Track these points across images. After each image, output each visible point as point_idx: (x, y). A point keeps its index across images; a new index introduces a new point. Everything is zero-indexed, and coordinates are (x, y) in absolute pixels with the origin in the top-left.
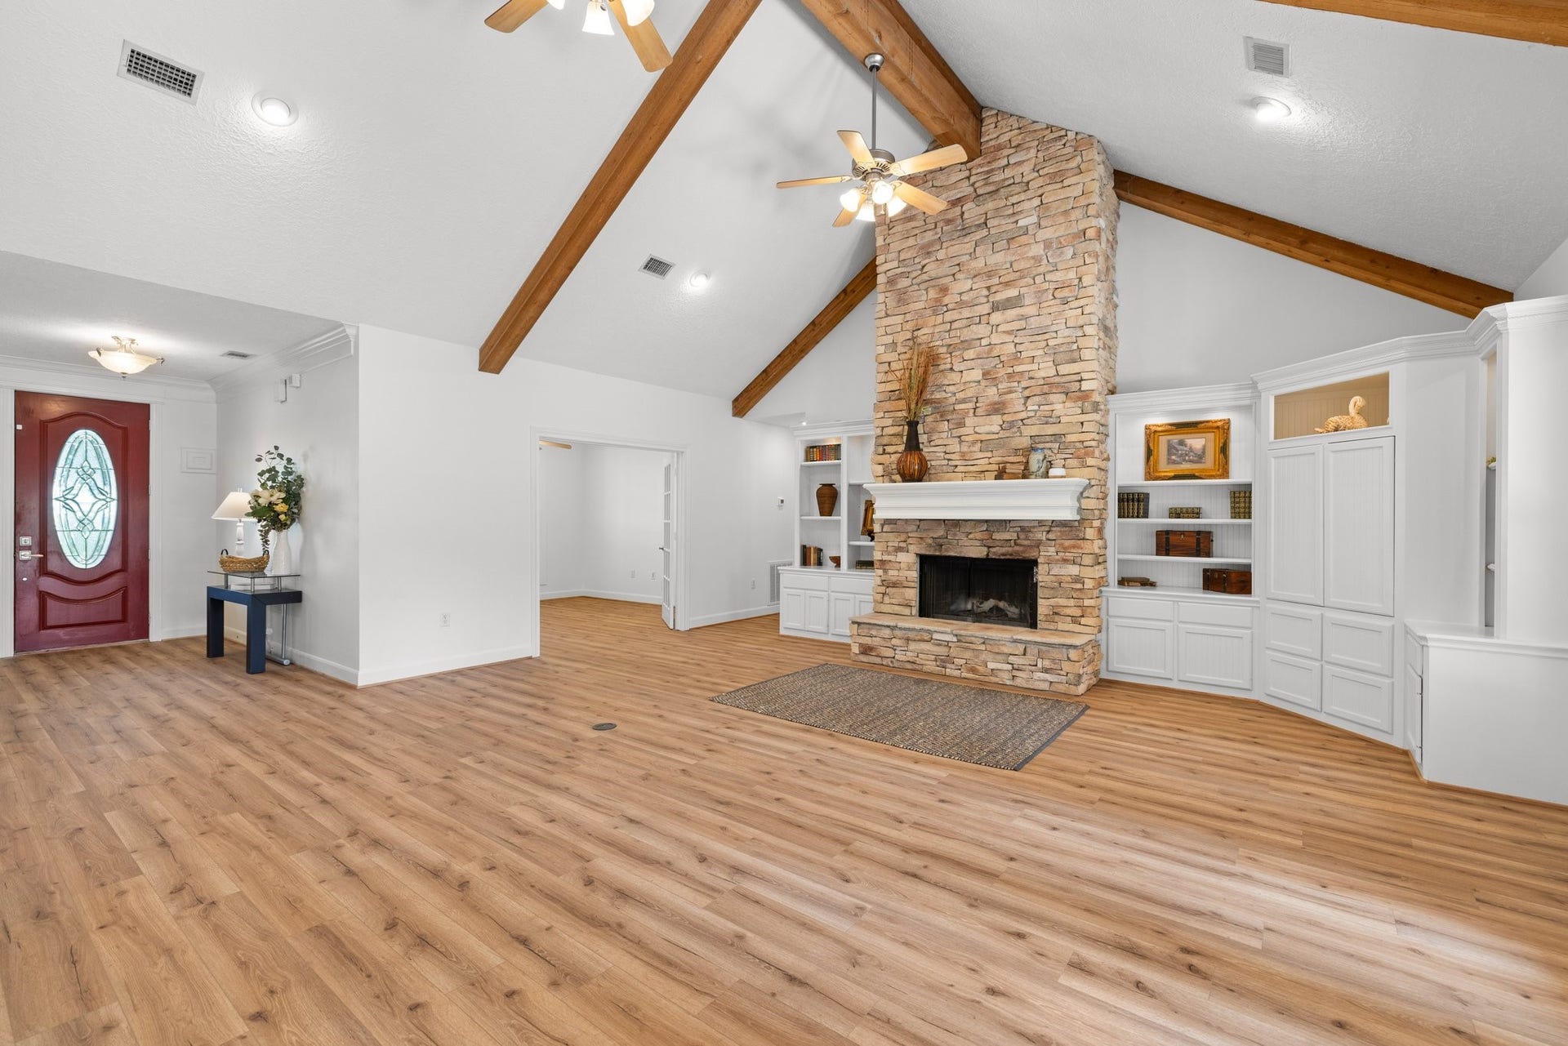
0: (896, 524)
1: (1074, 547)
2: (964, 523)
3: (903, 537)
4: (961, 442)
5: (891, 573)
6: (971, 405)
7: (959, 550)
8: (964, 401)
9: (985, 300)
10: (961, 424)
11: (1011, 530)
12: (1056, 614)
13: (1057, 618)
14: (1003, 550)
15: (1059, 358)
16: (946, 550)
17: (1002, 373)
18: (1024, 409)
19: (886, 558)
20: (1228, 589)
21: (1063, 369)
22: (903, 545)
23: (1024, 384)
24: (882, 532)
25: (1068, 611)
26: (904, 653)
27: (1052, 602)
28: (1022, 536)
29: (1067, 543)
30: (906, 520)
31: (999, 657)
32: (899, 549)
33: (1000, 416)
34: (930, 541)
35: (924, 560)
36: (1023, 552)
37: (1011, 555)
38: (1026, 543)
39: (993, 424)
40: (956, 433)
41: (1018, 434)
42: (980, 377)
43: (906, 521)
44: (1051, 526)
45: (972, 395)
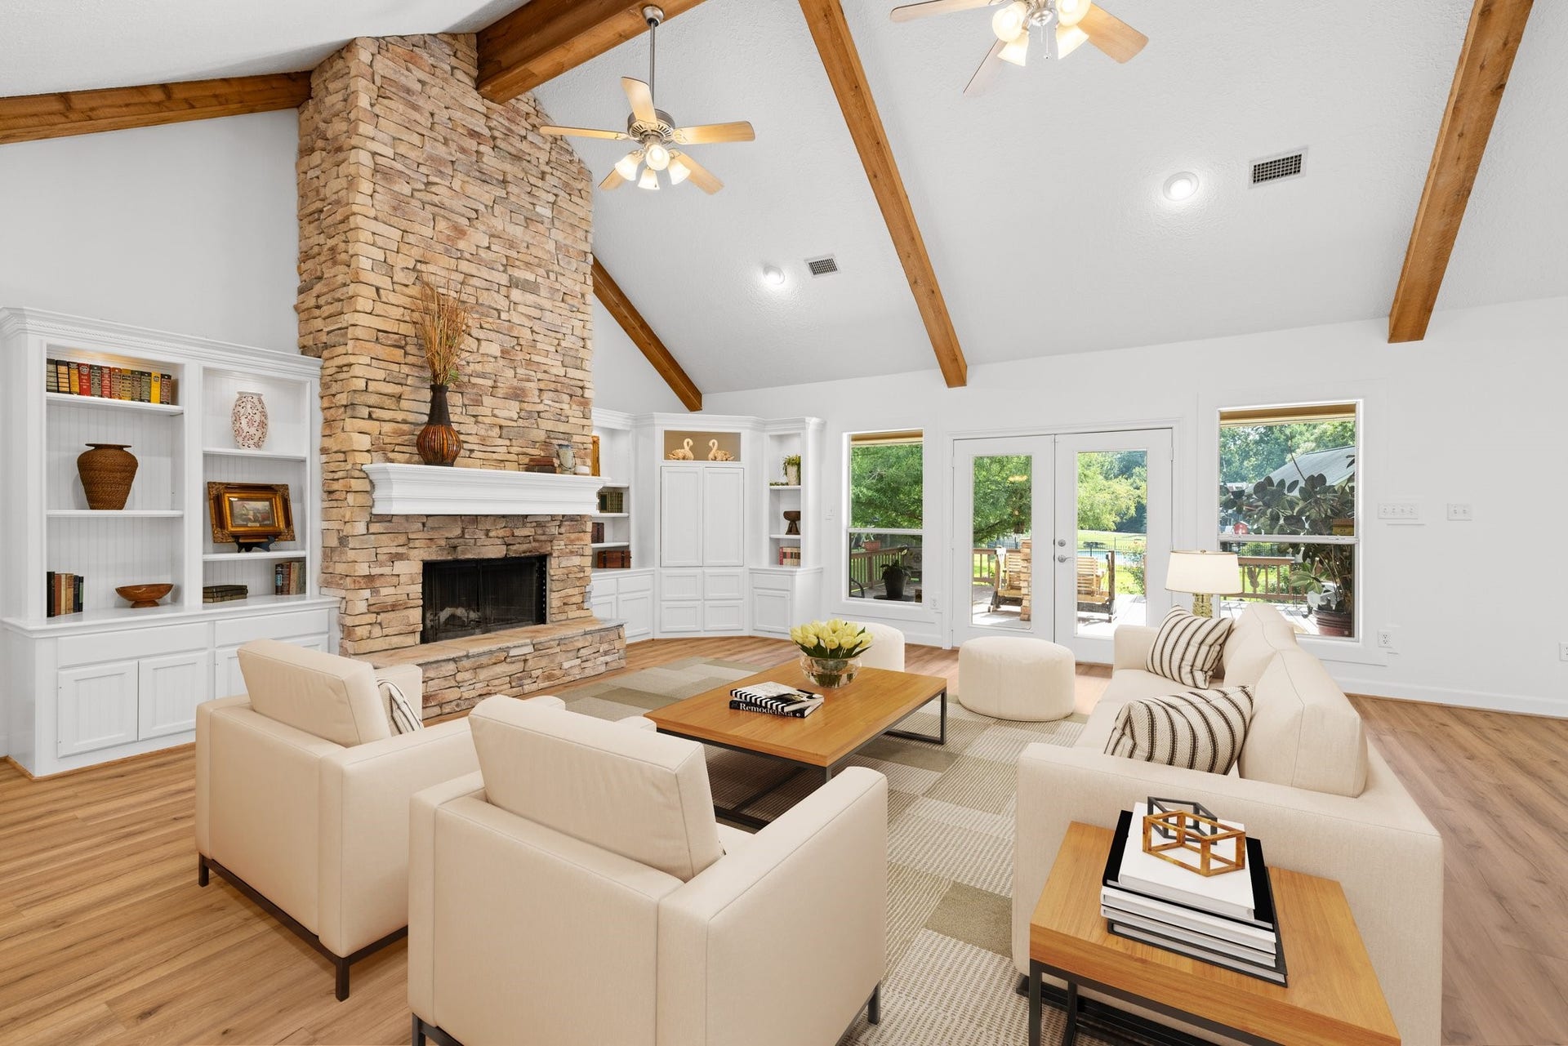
0: (390, 521)
1: (578, 539)
2: (483, 519)
3: (402, 539)
4: (477, 422)
5: (384, 591)
6: (490, 383)
7: (477, 551)
8: (483, 376)
9: (501, 268)
10: (478, 403)
11: (529, 525)
12: (565, 604)
13: (566, 608)
14: (525, 547)
15: (568, 360)
16: (463, 552)
17: (520, 356)
18: (539, 401)
19: (376, 571)
20: (608, 565)
21: (572, 373)
22: (401, 550)
23: (540, 376)
24: (368, 534)
25: (574, 600)
26: (472, 687)
27: (563, 593)
28: (540, 531)
29: (573, 536)
30: (406, 515)
31: (570, 655)
32: (395, 558)
33: (517, 403)
34: (443, 543)
35: (429, 568)
36: (541, 547)
37: (530, 552)
38: (543, 538)
39: (511, 410)
40: (472, 410)
41: (535, 426)
42: (498, 354)
43: (407, 517)
44: (561, 521)
45: (490, 371)
